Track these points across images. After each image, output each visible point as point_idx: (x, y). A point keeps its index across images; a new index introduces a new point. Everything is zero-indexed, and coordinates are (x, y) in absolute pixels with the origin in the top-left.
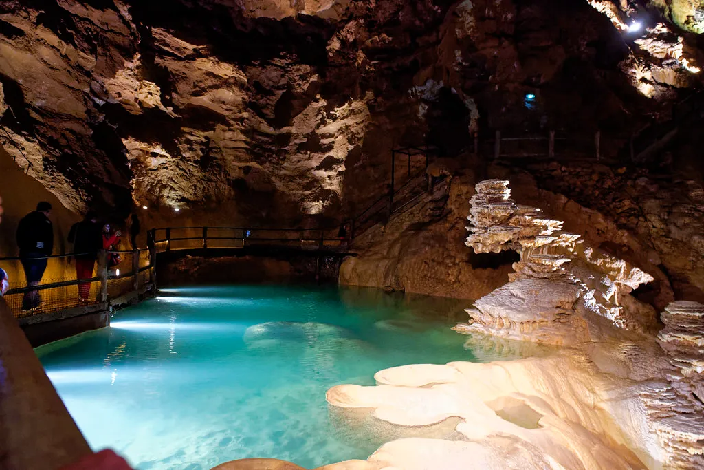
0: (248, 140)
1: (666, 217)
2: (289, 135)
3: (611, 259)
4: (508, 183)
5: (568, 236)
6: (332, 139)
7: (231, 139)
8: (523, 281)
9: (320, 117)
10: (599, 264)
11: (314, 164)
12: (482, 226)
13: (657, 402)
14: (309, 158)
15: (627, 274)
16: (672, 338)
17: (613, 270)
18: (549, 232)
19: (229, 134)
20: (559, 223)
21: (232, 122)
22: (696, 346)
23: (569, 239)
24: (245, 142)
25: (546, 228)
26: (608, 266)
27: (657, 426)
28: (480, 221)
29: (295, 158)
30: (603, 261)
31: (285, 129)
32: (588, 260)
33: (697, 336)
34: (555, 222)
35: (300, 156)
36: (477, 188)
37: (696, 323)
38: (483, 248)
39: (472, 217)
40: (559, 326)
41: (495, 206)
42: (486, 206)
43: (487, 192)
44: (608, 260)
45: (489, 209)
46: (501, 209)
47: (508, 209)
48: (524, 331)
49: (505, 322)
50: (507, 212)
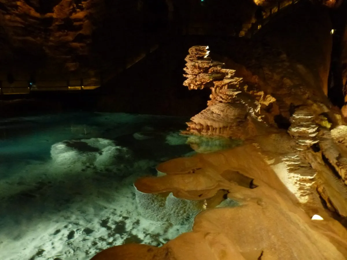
0: (23, 21)
2: (51, 18)
3: (257, 91)
4: (207, 47)
5: (237, 78)
6: (81, 23)
7: (10, 20)
8: (218, 104)
9: (72, 7)
10: (250, 94)
11: (70, 38)
12: (193, 74)
13: (293, 163)
14: (67, 35)
15: (265, 99)
16: (297, 130)
17: (257, 96)
18: (229, 76)
19: (8, 17)
20: (234, 71)
21: (9, 8)
22: (308, 132)
23: (237, 80)
24: (21, 23)
25: (227, 74)
26: (255, 94)
27: (292, 174)
28: (192, 71)
29: (57, 34)
30: (253, 92)
31: (49, 15)
32: (246, 91)
33: (309, 128)
34: (232, 70)
35: (61, 33)
36: (190, 51)
37: (308, 122)
38: (194, 87)
39: (187, 68)
40: (240, 128)
41: (202, 61)
42: (197, 61)
43: (196, 53)
44: (255, 91)
45: (199, 63)
46: (206, 63)
47: (209, 63)
48: (222, 132)
49: (210, 128)
50: (209, 65)
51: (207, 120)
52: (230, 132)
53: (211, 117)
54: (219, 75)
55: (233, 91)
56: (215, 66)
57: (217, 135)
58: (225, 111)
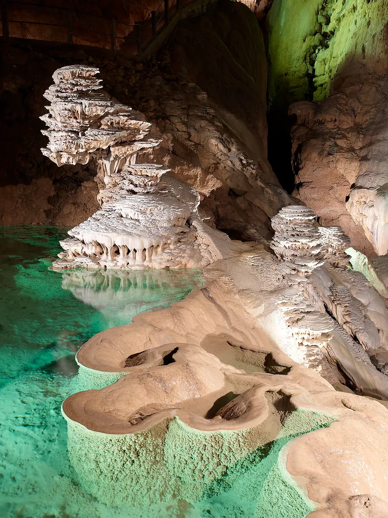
1: (186, 120)
3: (188, 166)
8: (128, 197)
10: (176, 172)
12: (67, 129)
15: (203, 183)
18: (141, 136)
20: (149, 125)
22: (309, 247)
25: (138, 131)
26: (185, 173)
28: (63, 123)
30: (181, 169)
34: (146, 123)
36: (56, 77)
37: (308, 227)
38: (68, 159)
39: (50, 116)
40: (183, 246)
41: (91, 102)
42: (78, 101)
43: (74, 82)
44: (186, 167)
45: (84, 106)
46: (100, 106)
47: (107, 106)
48: (147, 258)
49: (121, 251)
50: (106, 111)
51: (115, 234)
52: (166, 257)
53: (122, 227)
54: (124, 133)
55: (158, 169)
56: (116, 113)
57: (138, 265)
58: (148, 212)
